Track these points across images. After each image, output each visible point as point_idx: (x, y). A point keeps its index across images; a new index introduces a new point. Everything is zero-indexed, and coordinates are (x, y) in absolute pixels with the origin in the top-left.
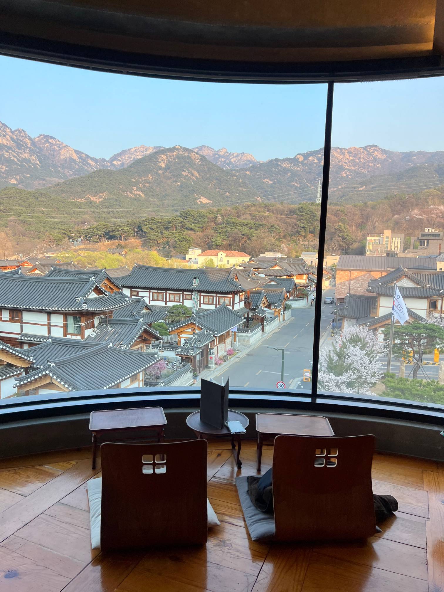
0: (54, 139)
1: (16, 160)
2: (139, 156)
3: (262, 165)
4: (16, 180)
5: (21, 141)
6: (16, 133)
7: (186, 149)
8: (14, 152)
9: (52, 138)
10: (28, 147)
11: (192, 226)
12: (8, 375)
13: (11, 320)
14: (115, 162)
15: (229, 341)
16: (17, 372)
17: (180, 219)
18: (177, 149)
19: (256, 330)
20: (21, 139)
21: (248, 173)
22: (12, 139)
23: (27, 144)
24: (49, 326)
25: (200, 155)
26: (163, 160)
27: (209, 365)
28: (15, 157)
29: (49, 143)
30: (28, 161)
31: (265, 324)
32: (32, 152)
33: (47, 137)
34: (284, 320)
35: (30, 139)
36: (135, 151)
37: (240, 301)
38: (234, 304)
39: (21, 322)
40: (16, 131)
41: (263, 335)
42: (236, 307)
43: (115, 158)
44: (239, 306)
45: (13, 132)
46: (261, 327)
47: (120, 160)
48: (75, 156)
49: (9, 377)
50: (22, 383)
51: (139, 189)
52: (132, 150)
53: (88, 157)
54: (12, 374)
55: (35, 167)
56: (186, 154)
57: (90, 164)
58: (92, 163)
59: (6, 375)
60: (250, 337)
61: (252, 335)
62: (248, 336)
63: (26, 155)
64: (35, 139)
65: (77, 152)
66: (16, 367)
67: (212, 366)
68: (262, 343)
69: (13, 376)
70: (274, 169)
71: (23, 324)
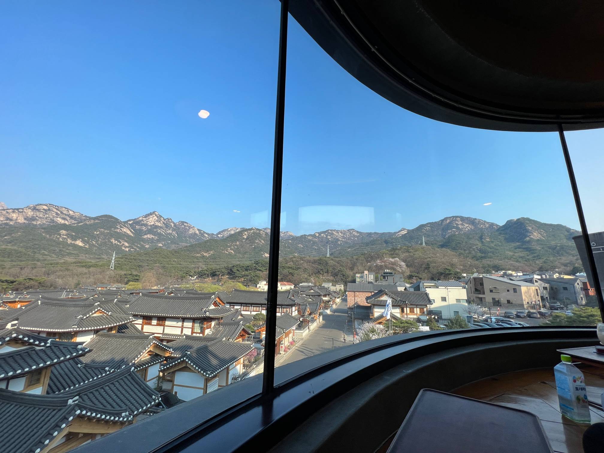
0: (187, 223)
1: (164, 234)
2: (233, 232)
3: (297, 237)
4: (162, 244)
5: (169, 224)
6: (166, 220)
7: (257, 229)
8: (164, 230)
9: (186, 223)
10: (172, 227)
11: (261, 269)
12: (155, 362)
13: (158, 325)
14: (219, 236)
15: (291, 335)
16: (161, 360)
17: (255, 265)
18: (254, 229)
19: (306, 328)
20: (169, 223)
21: (290, 241)
22: (164, 223)
23: (171, 226)
24: (182, 327)
25: (265, 232)
26: (246, 235)
27: (280, 352)
28: (164, 232)
29: (184, 225)
30: (170, 234)
31: (310, 324)
32: (174, 230)
33: (183, 223)
34: (319, 322)
35: (174, 223)
36: (231, 230)
37: (295, 310)
38: (292, 312)
39: (164, 326)
40: (166, 219)
41: (309, 331)
42: (293, 314)
43: (219, 233)
44: (295, 313)
45: (164, 220)
46: (308, 327)
47: (222, 235)
48: (197, 232)
49: (155, 364)
50: (165, 367)
51: (231, 249)
52: (229, 229)
53: (204, 232)
54: (157, 362)
55: (174, 237)
56: (258, 232)
57: (205, 236)
58: (206, 236)
59: (153, 363)
60: (302, 333)
61: (304, 332)
62: (301, 333)
63: (170, 231)
64: (176, 223)
65: (198, 230)
66: (161, 356)
67: (282, 352)
68: (310, 337)
69: (158, 363)
70: (303, 240)
71: (165, 327)
